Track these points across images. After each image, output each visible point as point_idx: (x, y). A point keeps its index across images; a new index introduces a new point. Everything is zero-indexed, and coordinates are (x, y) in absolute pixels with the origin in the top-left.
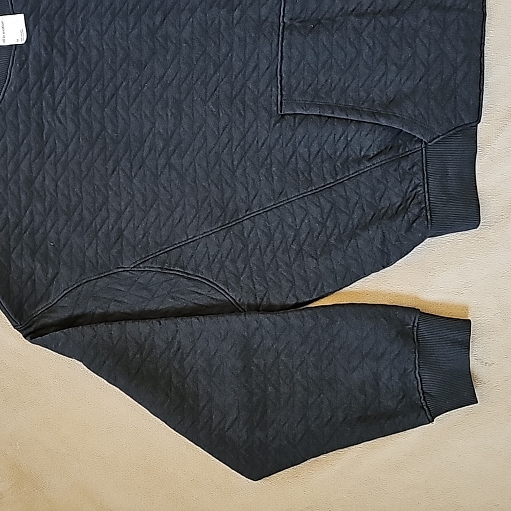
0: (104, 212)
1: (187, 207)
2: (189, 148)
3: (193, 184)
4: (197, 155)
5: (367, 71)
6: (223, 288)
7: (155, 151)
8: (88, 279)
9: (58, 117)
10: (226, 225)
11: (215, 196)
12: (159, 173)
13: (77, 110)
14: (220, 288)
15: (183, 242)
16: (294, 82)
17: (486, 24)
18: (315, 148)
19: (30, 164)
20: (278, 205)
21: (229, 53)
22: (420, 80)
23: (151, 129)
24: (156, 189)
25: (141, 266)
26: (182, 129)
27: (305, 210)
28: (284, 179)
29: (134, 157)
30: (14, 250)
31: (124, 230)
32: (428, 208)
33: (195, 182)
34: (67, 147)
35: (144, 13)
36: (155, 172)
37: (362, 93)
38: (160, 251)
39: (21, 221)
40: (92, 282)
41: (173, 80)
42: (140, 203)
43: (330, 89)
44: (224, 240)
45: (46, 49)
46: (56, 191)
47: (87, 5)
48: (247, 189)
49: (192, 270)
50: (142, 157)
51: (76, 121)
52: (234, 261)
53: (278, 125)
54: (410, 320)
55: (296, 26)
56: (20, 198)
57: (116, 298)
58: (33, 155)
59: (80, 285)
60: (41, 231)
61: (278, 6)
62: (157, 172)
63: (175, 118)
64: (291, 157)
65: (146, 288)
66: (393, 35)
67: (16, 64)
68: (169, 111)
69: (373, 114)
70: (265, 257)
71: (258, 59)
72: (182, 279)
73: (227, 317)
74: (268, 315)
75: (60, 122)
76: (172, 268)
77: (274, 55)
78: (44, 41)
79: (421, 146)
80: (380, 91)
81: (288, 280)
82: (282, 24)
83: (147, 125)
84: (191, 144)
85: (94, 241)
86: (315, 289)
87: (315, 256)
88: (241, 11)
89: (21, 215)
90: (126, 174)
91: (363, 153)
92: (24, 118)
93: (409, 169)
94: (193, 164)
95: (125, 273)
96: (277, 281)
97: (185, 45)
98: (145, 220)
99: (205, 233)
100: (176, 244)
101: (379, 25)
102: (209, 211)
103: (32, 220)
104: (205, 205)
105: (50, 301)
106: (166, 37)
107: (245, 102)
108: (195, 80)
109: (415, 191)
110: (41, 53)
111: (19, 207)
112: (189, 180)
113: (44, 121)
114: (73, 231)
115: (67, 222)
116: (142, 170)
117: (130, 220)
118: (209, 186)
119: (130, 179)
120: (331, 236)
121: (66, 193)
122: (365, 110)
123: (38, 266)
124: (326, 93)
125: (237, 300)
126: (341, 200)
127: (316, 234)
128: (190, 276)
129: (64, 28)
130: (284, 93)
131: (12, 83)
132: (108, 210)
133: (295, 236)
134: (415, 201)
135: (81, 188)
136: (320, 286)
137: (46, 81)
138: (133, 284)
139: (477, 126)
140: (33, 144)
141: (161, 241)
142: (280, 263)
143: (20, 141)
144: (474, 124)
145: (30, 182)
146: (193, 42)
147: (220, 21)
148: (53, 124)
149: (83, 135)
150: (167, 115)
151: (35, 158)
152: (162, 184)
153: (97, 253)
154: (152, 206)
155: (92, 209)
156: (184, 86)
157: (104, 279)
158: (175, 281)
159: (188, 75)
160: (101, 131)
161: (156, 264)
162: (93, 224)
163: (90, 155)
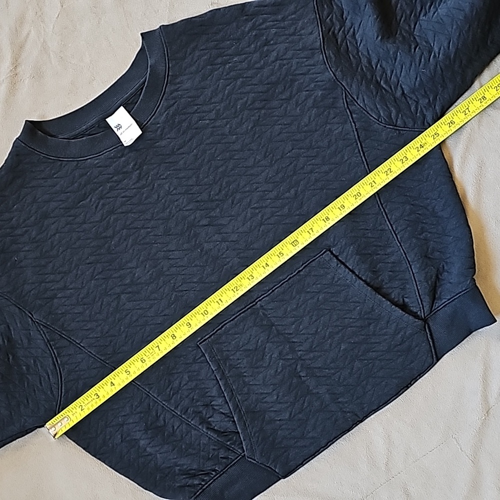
0: (59, 277)
1: (99, 328)
2: (138, 301)
3: (117, 321)
4: (137, 309)
5: (261, 382)
6: (63, 391)
7: (121, 281)
8: (9, 299)
9: (98, 203)
10: (105, 362)
11: (119, 341)
12: (109, 293)
13: (112, 212)
14: (61, 389)
15: (75, 342)
16: (224, 338)
17: (348, 434)
19: (57, 208)
20: (141, 388)
21: (214, 282)
22: (280, 420)
23: (133, 268)
24: (97, 298)
25: (41, 326)
26: (147, 287)
27: (149, 409)
28: (160, 379)
29: (108, 270)
31: (57, 298)
32: (203, 488)
33: (119, 321)
34: (84, 223)
35: (201, 210)
36: (108, 290)
38: (59, 331)
39: (16, 228)
40: (9, 303)
41: (173, 259)
42: (82, 296)
43: (236, 366)
44: (94, 369)
45: (135, 165)
46: (51, 236)
47: (180, 170)
49: (61, 362)
50: (111, 275)
51: (104, 218)
53: (190, 349)
55: (259, 313)
56: (31, 217)
57: (10, 325)
58: (63, 206)
59: (2, 297)
60: (20, 246)
61: (263, 293)
62: (109, 292)
63: (151, 278)
65: (29, 340)
67: (112, 153)
68: (152, 271)
69: (237, 407)
72: (50, 359)
75: (96, 207)
76: (53, 347)
77: (232, 313)
78: (139, 161)
79: (241, 453)
80: (256, 399)
81: (97, 432)
82: (254, 303)
83: (134, 264)
84: (142, 300)
85: (37, 285)
86: (102, 454)
87: (124, 438)
89: (20, 225)
90: (93, 273)
91: (210, 419)
92: (83, 183)
93: (221, 457)
94: (130, 311)
95: (30, 320)
97: (199, 250)
98: (73, 307)
99: (90, 352)
100: (70, 338)
101: (294, 366)
102: (107, 344)
103: (22, 235)
104: (109, 339)
106: (196, 235)
108: (183, 273)
109: (210, 471)
110: (130, 164)
111: (25, 221)
112: (118, 316)
113: (90, 196)
114: (33, 266)
115: (37, 258)
116: (103, 281)
117: (66, 297)
118: (123, 332)
119: (92, 278)
121: (55, 243)
122: (237, 399)
124: (230, 365)
126: (171, 429)
127: (138, 428)
128: (56, 363)
129: (156, 167)
130: (212, 337)
131: (99, 159)
132: (62, 278)
133: (128, 414)
134: (203, 477)
135: (64, 251)
137: (115, 179)
138: (26, 330)
139: (280, 479)
140: (70, 200)
141: (66, 327)
143: (66, 191)
144: (280, 477)
145: (46, 216)
146: (205, 254)
147: (230, 262)
148: (92, 203)
149: (99, 228)
150: (148, 272)
151: (63, 208)
152: (103, 301)
153: (30, 292)
154: (85, 305)
155: (55, 268)
156: (174, 269)
157: (17, 309)
158: (46, 355)
159: (183, 266)
160: (109, 237)
161: (49, 336)
162: (47, 276)
163: (89, 241)
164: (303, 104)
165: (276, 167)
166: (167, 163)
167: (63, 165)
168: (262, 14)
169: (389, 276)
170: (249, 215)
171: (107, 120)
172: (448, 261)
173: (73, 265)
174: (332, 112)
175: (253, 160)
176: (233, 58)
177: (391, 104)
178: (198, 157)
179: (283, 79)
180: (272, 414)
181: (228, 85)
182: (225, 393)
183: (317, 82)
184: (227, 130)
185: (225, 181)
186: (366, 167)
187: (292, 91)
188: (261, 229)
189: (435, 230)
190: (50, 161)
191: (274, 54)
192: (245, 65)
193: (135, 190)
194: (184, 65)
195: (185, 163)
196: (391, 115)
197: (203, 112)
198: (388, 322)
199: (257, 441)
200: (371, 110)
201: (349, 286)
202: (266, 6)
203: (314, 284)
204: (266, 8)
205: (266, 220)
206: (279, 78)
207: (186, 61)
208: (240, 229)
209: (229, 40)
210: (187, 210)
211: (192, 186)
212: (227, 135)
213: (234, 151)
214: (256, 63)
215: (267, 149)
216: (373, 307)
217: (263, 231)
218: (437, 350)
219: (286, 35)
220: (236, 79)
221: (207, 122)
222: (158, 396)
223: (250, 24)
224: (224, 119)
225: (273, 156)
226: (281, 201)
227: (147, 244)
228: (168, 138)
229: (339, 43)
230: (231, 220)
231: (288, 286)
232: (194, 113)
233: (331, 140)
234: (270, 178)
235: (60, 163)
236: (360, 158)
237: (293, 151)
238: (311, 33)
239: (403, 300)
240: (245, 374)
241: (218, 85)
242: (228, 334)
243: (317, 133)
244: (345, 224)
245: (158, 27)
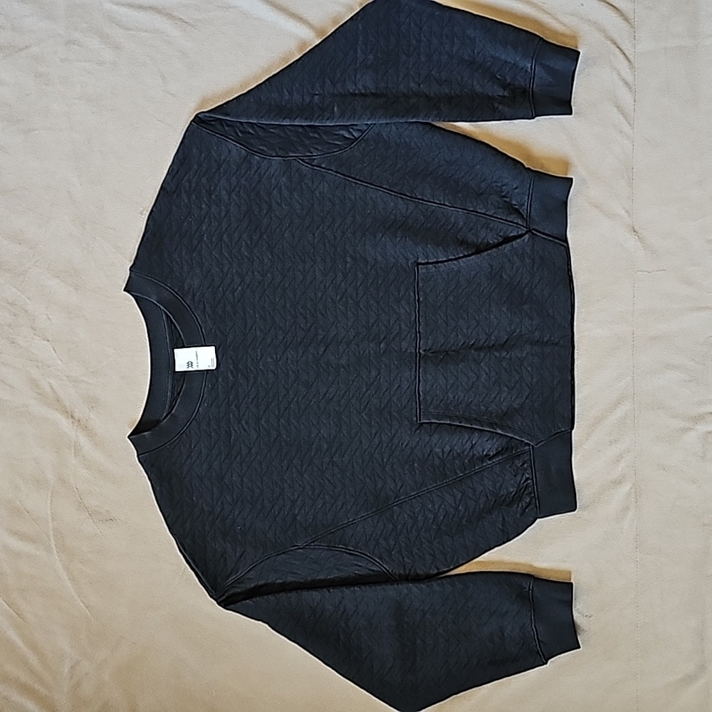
0: (280, 501)
1: (348, 496)
2: (348, 449)
4: (354, 454)
5: (486, 391)
6: (378, 560)
7: (321, 452)
8: (270, 556)
9: (242, 426)
10: (379, 510)
11: (369, 487)
12: (324, 469)
13: (258, 420)
14: (376, 561)
15: (345, 524)
16: (429, 398)
18: (447, 448)
19: (221, 464)
20: (421, 494)
21: (378, 376)
22: (526, 398)
23: (318, 434)
24: (322, 482)
25: (312, 544)
26: (342, 434)
27: (442, 498)
28: (424, 473)
29: (304, 456)
30: (208, 533)
31: (297, 515)
32: (536, 497)
33: (353, 476)
34: (250, 449)
35: (310, 345)
36: (321, 468)
37: (482, 407)
38: (326, 532)
39: (213, 510)
40: (273, 559)
41: (334, 396)
42: (310, 493)
43: (458, 403)
44: (378, 523)
45: (232, 373)
46: (241, 484)
47: (264, 339)
48: (394, 481)
49: (353, 547)
50: (310, 457)
51: (258, 430)
52: (386, 539)
53: (418, 432)
54: (527, 584)
55: (429, 356)
56: (213, 491)
57: (292, 571)
58: (223, 457)
59: (263, 561)
60: (231, 517)
61: (415, 341)
63: (337, 425)
64: (429, 455)
65: (316, 563)
66: (504, 364)
67: (208, 385)
68: (331, 420)
69: (491, 425)
70: (411, 535)
71: (400, 381)
72: (345, 554)
73: (384, 586)
74: (416, 584)
75: (245, 430)
76: (336, 546)
77: (413, 378)
78: (231, 367)
79: (529, 448)
80: (496, 405)
81: (430, 554)
82: (418, 354)
83: (315, 432)
84: (349, 446)
85: (273, 525)
87: (451, 535)
88: (386, 344)
89: (213, 505)
90: (298, 471)
91: (484, 453)
92: (216, 427)
93: (521, 466)
94: (351, 461)
95: (299, 550)
96: (421, 555)
97: (343, 369)
98: (314, 507)
99: (362, 517)
100: (339, 526)
101: (493, 357)
102: (365, 499)
103: (223, 509)
104: (362, 494)
105: (238, 574)
106: (328, 363)
107: (391, 413)
108: (351, 396)
109: (526, 483)
110: (228, 376)
111: (212, 498)
112: (348, 474)
113: (231, 429)
114: (257, 516)
115: (251, 510)
116: (310, 467)
117: (302, 507)
118: (365, 479)
119: (301, 474)
120: (463, 518)
121: (250, 486)
122: (485, 420)
123: (229, 545)
124: (454, 407)
125: (390, 571)
126: (470, 490)
127: (451, 516)
128: (351, 552)
129: (247, 357)
130: (422, 407)
131: (205, 400)
132: (284, 499)
133: (434, 518)
134: (527, 491)
135: (262, 482)
136: (456, 558)
137: (232, 398)
138: (306, 559)
139: (571, 432)
140: (222, 448)
141: (327, 524)
142: (423, 540)
143: (212, 446)
144: (569, 431)
145: (221, 478)
146: (349, 367)
147: (369, 351)
148: (239, 432)
149: (263, 440)
150: (330, 423)
151: (225, 459)
152: (327, 478)
153: (276, 534)
154: (319, 495)
155: (271, 499)
156: (343, 401)
157: (283, 555)
158: (339, 556)
159: (346, 392)
160: (278, 436)
161: (324, 542)
162: (273, 511)
163: (269, 456)
164: (283, 199)
165: (319, 259)
166: (250, 345)
167: (188, 434)
168: (182, 179)
169: (473, 234)
170: (342, 308)
171: (177, 370)
172: (494, 179)
173: (280, 484)
174: (306, 181)
175: (299, 273)
176: (202, 230)
177: (336, 130)
178: (264, 316)
179: (250, 201)
180: (518, 401)
181: (221, 250)
182: (473, 426)
183: (273, 175)
184: (258, 277)
185: (300, 308)
186: (373, 187)
187: (266, 201)
188: (362, 307)
189: (463, 173)
190: (177, 442)
191: (224, 193)
192: (215, 224)
193: (253, 388)
194: (178, 274)
195: (261, 331)
196: (345, 137)
197: (229, 286)
198: (509, 260)
199: (530, 428)
200: (329, 148)
201: (459, 271)
202: (178, 171)
203: (437, 297)
204: (179, 172)
205: (357, 297)
206: (247, 203)
207: (175, 269)
208: (349, 324)
209: (184, 222)
210: (302, 356)
211: (284, 338)
212: (263, 280)
213: (280, 283)
214: (220, 214)
215: (298, 255)
216: (489, 264)
217: (364, 306)
218: (559, 237)
219: (216, 172)
220: (221, 239)
221: (240, 288)
222: (436, 483)
223: (184, 196)
224: (247, 273)
225: (307, 254)
226: (350, 275)
227: (306, 408)
228: (230, 330)
229: (253, 132)
230: (336, 326)
231: (424, 318)
232: (224, 294)
233: (329, 199)
234: (324, 269)
235: (184, 435)
236: (362, 186)
237: (316, 235)
238: (230, 151)
239: (500, 236)
240: (470, 400)
241: (215, 257)
242: (429, 392)
243: (315, 205)
244: (406, 238)
245: (129, 272)
